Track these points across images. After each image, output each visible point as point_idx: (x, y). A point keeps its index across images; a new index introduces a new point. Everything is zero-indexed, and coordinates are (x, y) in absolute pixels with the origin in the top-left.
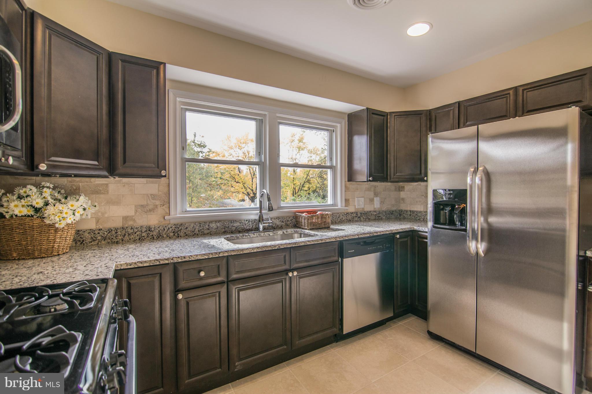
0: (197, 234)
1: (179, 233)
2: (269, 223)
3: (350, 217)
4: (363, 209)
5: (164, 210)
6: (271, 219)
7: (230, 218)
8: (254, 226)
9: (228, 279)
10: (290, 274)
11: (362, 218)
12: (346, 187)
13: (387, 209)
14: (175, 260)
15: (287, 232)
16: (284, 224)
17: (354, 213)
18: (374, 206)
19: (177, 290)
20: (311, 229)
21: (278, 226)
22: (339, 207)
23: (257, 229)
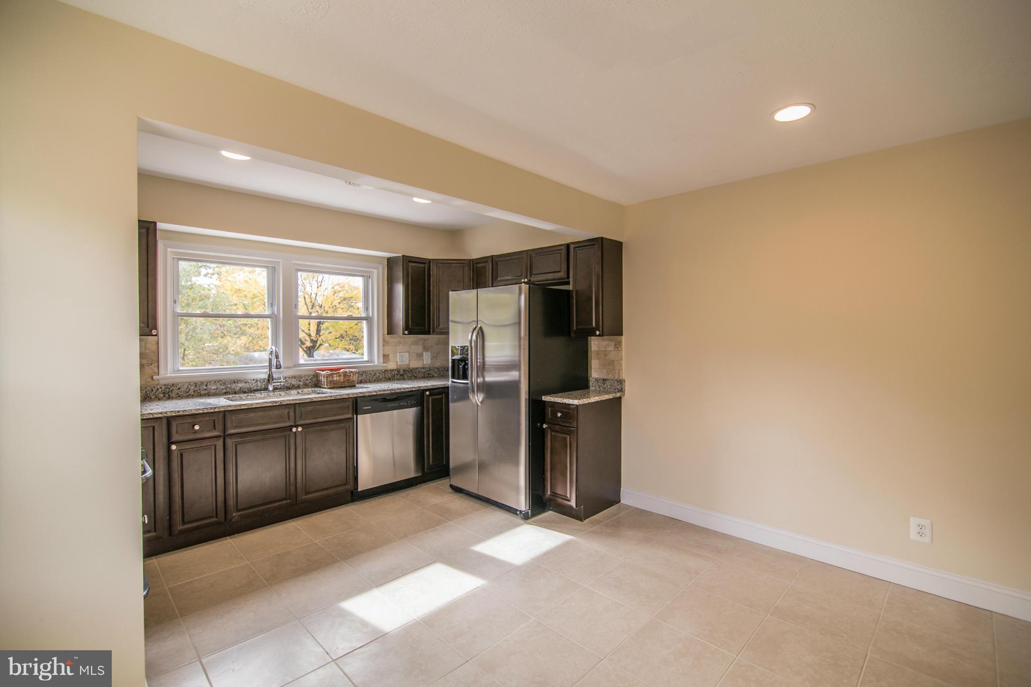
0: (193, 396)
1: (170, 394)
2: (281, 382)
3: (389, 375)
4: (409, 365)
5: (152, 369)
6: (285, 378)
7: (233, 377)
8: (263, 386)
9: (224, 434)
10: (294, 430)
11: (405, 376)
12: (384, 340)
13: (441, 365)
14: (169, 414)
15: (302, 391)
16: (301, 383)
17: (395, 370)
18: (423, 362)
19: (170, 443)
20: (330, 388)
21: (293, 386)
22: (376, 363)
23: (266, 389)
